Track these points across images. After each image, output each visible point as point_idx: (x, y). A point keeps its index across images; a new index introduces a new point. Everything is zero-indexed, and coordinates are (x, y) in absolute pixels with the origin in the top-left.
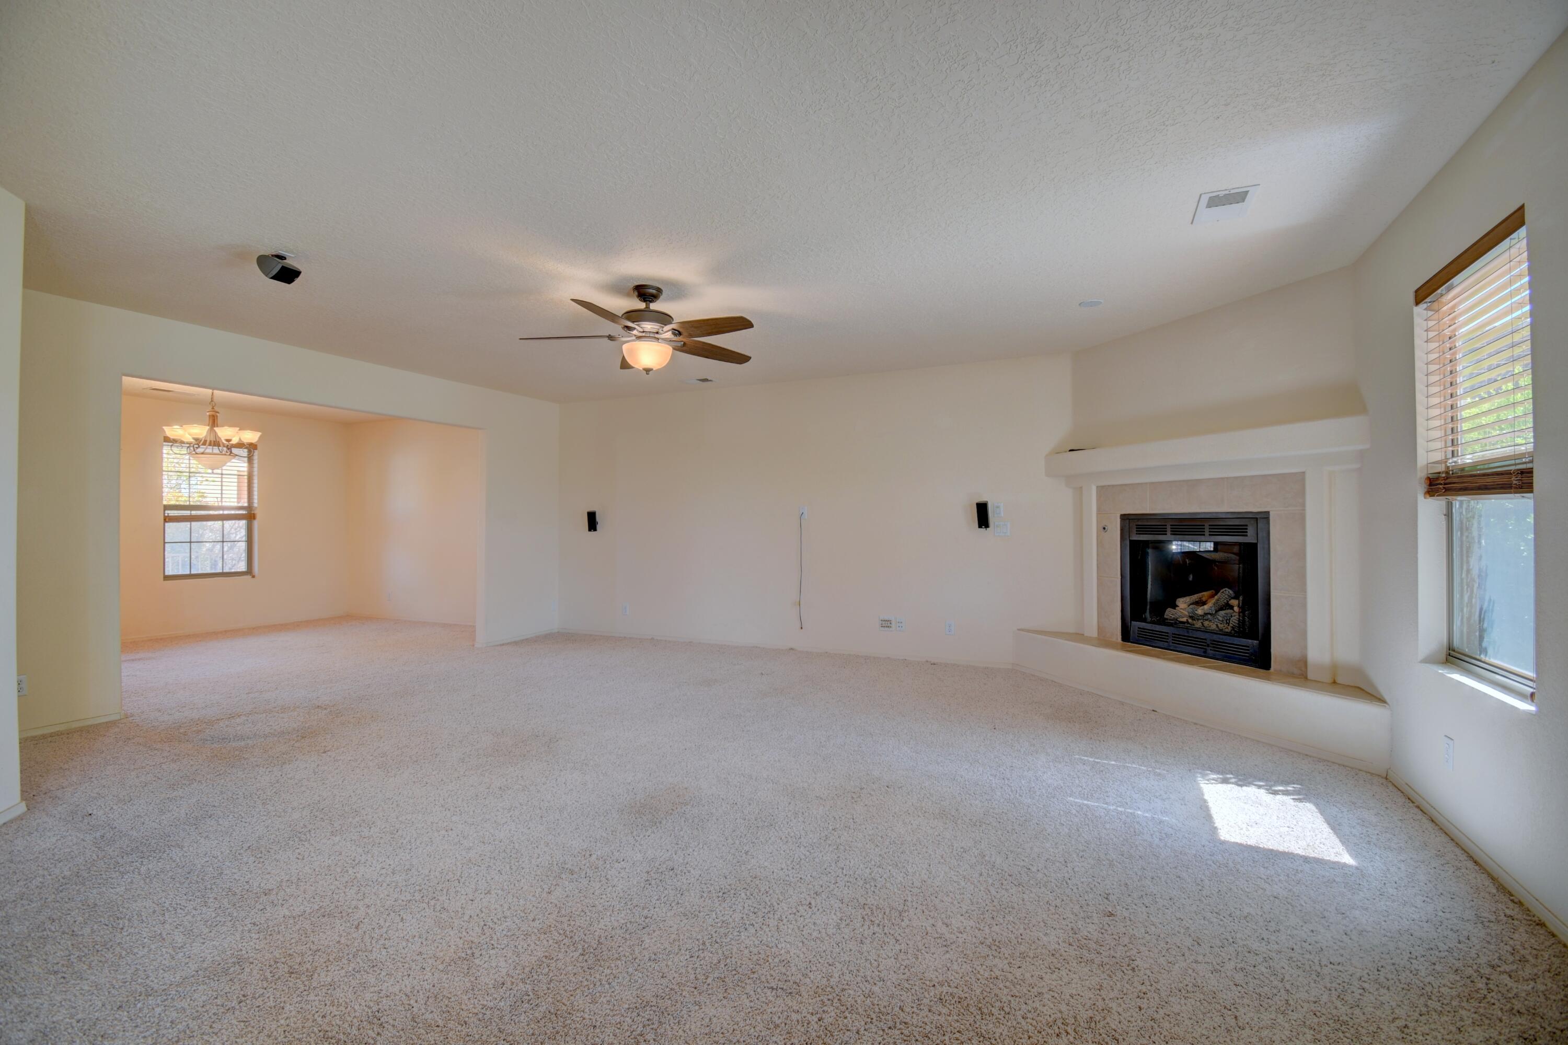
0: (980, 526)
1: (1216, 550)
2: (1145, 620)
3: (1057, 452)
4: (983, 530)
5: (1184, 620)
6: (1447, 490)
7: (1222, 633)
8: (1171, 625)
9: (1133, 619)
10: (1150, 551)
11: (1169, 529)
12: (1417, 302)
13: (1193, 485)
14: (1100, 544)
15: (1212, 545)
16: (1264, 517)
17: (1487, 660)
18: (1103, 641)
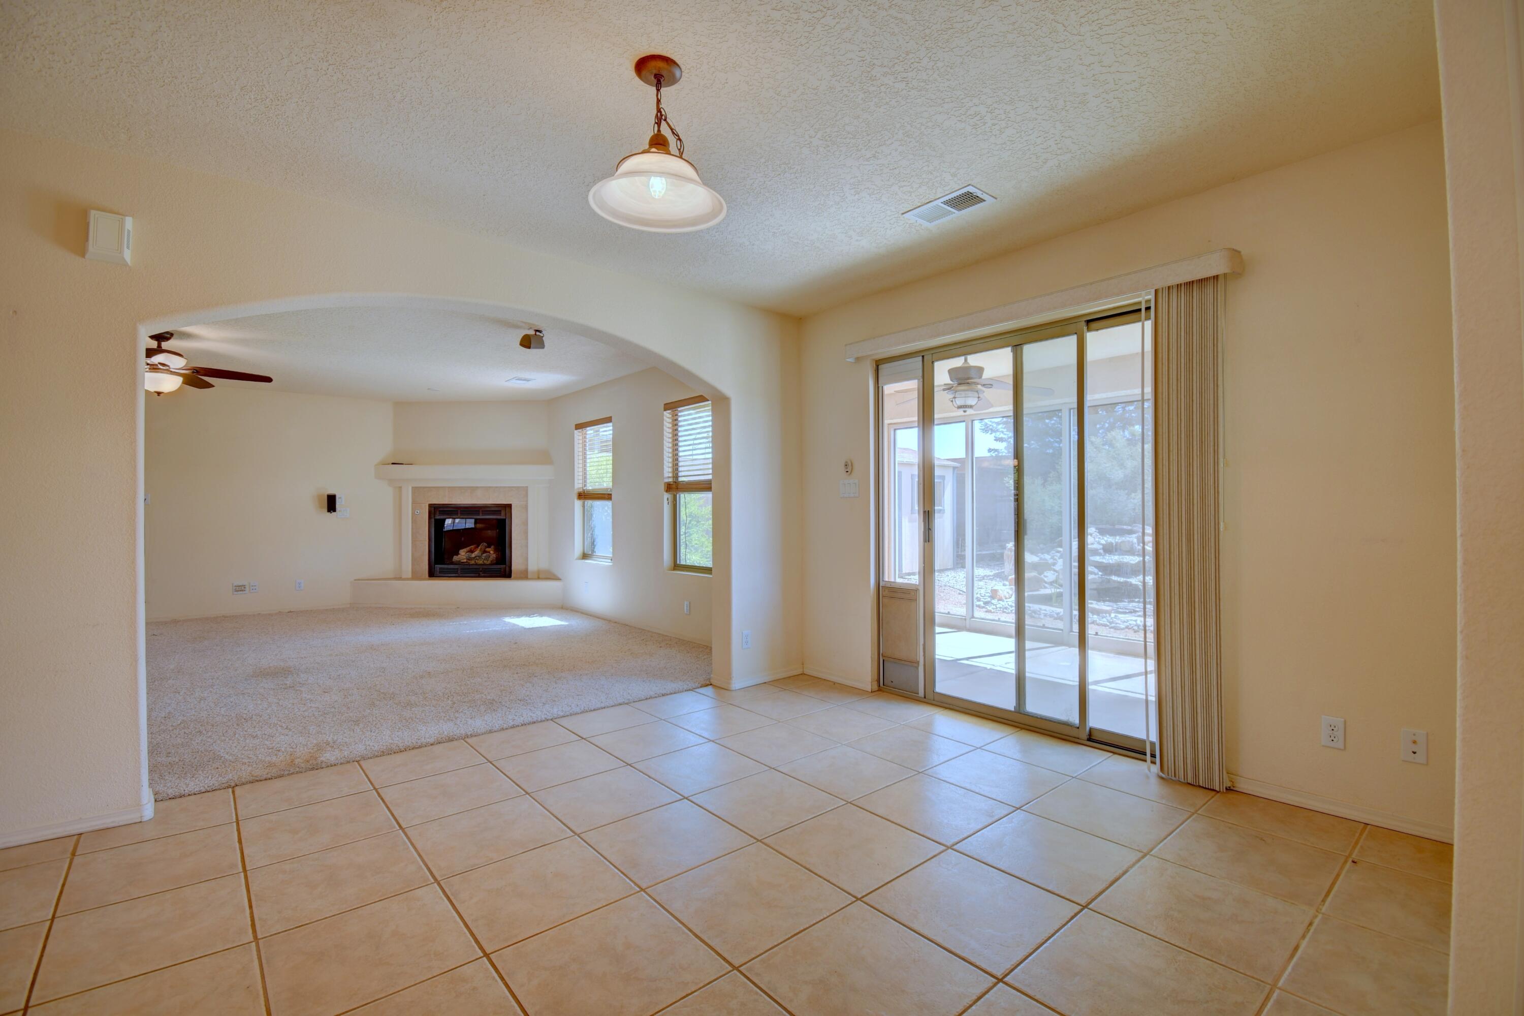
0: (330, 510)
1: (476, 523)
2: (441, 563)
3: (383, 464)
4: (331, 513)
5: (465, 561)
6: (585, 498)
7: (484, 564)
8: (456, 564)
9: (435, 564)
11: (459, 512)
12: (576, 429)
13: (473, 489)
14: (413, 521)
15: (473, 521)
16: (509, 506)
17: (596, 554)
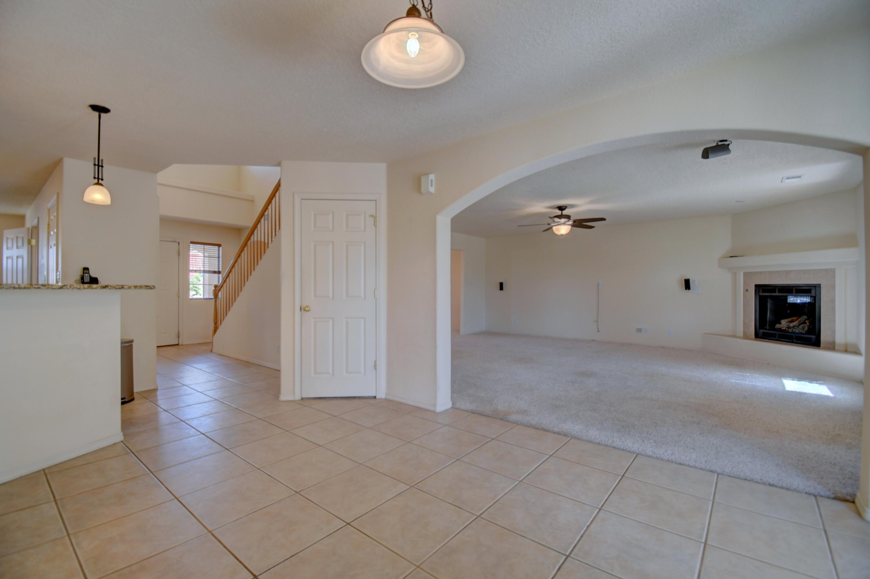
0: (686, 289)
2: (766, 329)
3: (724, 257)
4: (687, 291)
5: (784, 329)
7: (801, 333)
8: (777, 331)
9: (760, 328)
10: (769, 300)
11: (777, 290)
14: (744, 296)
16: (819, 286)
18: (746, 337)
